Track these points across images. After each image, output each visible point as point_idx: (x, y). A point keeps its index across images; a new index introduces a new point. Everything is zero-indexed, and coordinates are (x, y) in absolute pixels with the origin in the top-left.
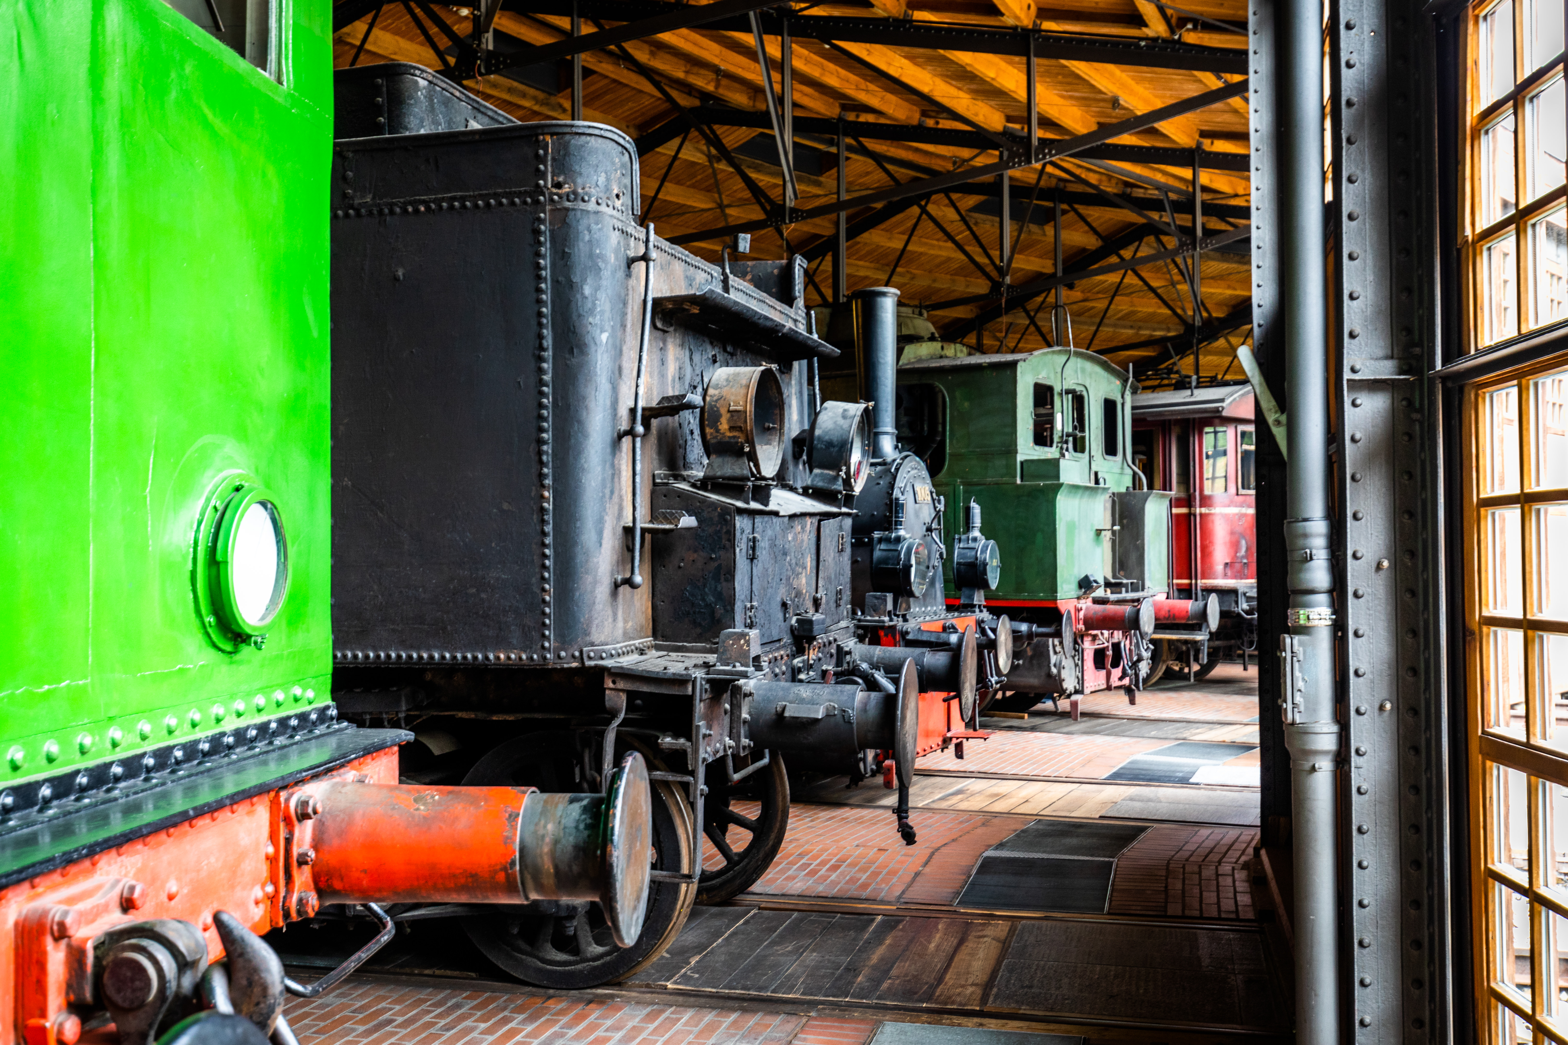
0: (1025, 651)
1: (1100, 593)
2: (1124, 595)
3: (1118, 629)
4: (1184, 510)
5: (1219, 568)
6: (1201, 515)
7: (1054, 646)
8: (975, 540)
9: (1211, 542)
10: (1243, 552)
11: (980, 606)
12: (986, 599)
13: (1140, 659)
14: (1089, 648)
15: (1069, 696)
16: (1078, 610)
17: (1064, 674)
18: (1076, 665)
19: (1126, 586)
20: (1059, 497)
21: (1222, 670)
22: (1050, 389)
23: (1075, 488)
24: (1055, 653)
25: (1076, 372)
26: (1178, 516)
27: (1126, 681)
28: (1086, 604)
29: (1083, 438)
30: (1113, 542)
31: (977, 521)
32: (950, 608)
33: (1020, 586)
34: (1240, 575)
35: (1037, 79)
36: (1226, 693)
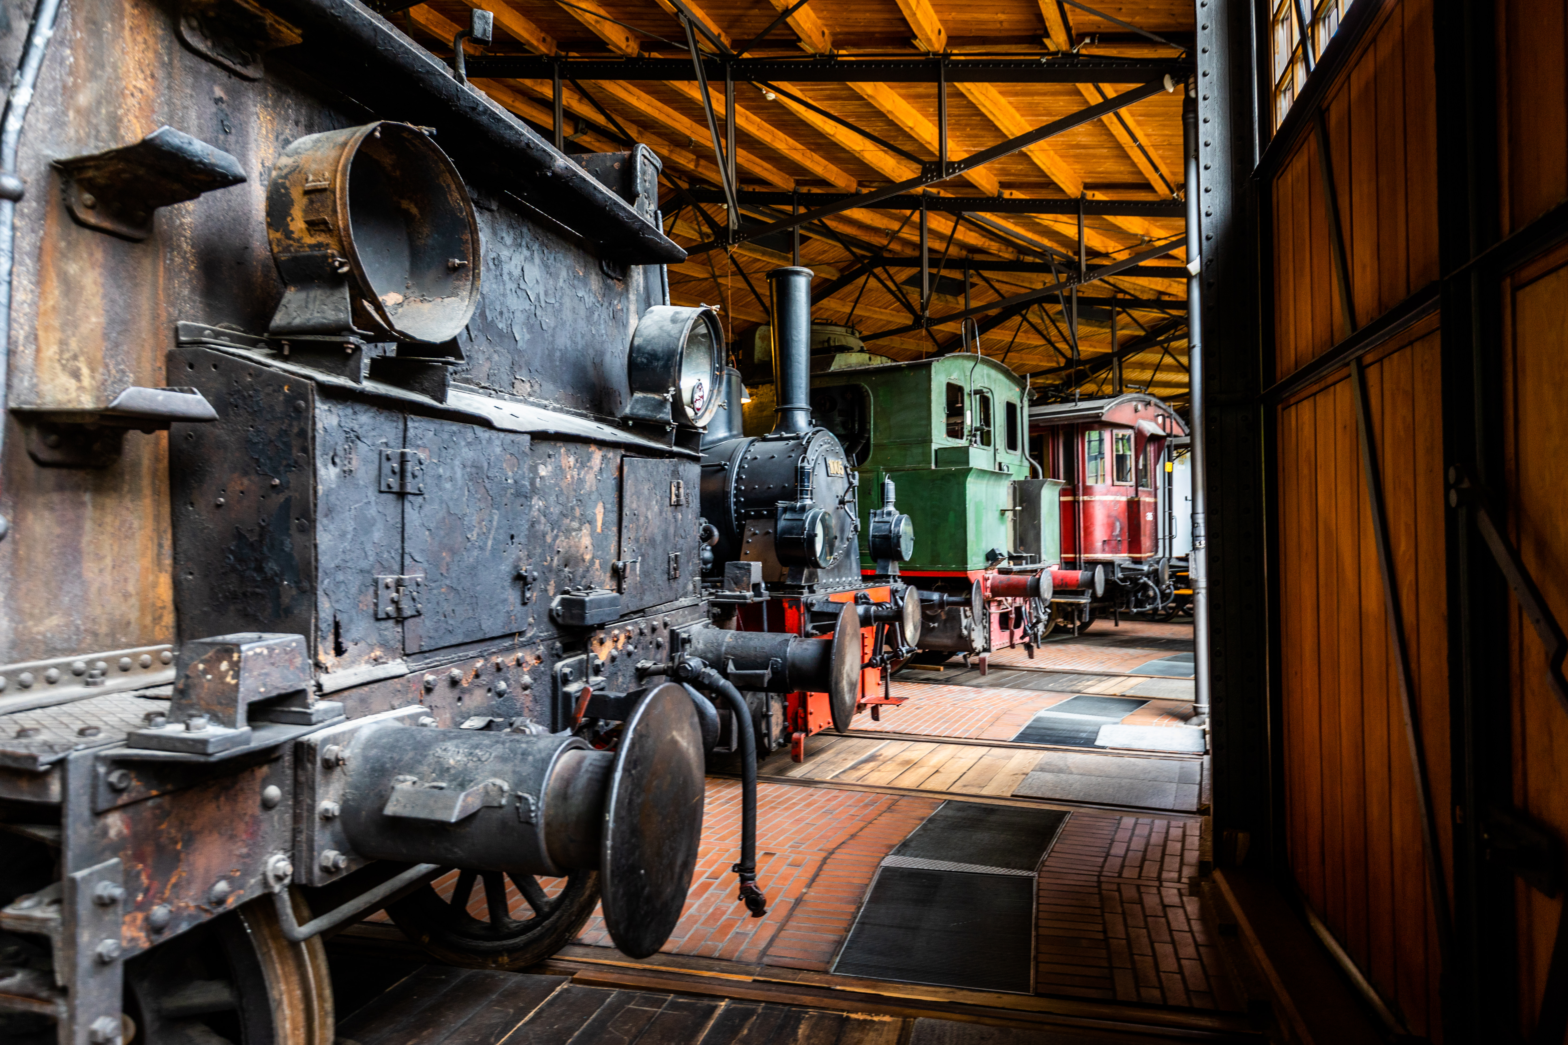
0: (939, 615)
1: (1004, 564)
2: (1024, 566)
3: (1020, 596)
4: (1069, 498)
5: (1099, 545)
6: (1084, 502)
7: (965, 611)
8: (889, 514)
9: (1092, 524)
10: (1117, 532)
11: (894, 576)
12: (901, 569)
13: (1039, 621)
14: (995, 611)
15: (978, 654)
16: (986, 579)
17: (974, 635)
18: (984, 627)
19: (1025, 558)
20: (969, 479)
21: (1099, 625)
22: (960, 389)
23: (983, 472)
24: (966, 617)
25: (983, 377)
26: (1064, 502)
27: (1027, 639)
28: (992, 575)
29: (989, 432)
30: (1015, 522)
31: (892, 496)
32: (866, 578)
33: (935, 559)
34: (1115, 551)
35: (948, 133)
36: (1103, 645)
